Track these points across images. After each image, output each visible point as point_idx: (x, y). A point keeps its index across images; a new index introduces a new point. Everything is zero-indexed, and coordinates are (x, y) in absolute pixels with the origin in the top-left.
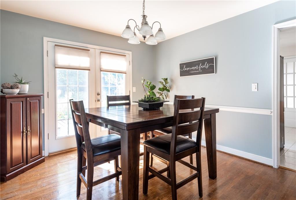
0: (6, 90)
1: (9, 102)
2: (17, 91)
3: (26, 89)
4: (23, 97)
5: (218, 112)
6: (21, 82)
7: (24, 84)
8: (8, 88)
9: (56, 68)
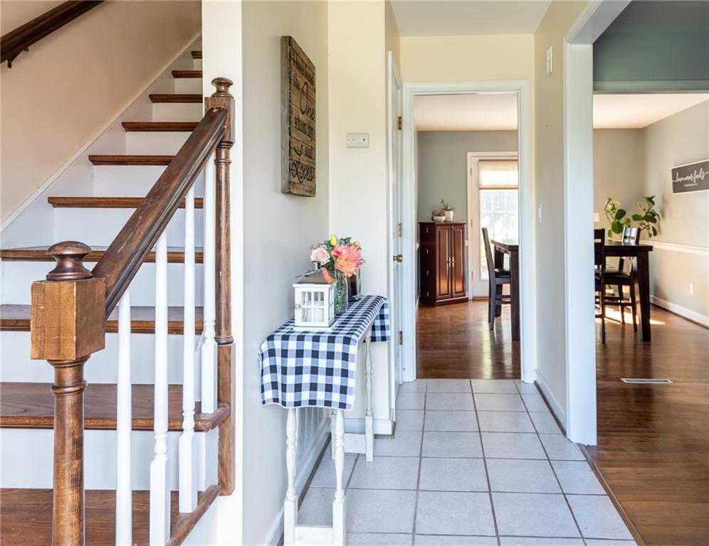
0: (436, 218)
1: (438, 229)
2: (443, 218)
3: (451, 216)
4: (448, 225)
5: (652, 250)
6: (446, 209)
7: (449, 210)
8: (437, 216)
9: (480, 189)
